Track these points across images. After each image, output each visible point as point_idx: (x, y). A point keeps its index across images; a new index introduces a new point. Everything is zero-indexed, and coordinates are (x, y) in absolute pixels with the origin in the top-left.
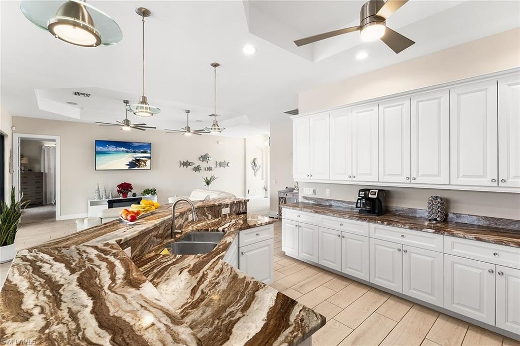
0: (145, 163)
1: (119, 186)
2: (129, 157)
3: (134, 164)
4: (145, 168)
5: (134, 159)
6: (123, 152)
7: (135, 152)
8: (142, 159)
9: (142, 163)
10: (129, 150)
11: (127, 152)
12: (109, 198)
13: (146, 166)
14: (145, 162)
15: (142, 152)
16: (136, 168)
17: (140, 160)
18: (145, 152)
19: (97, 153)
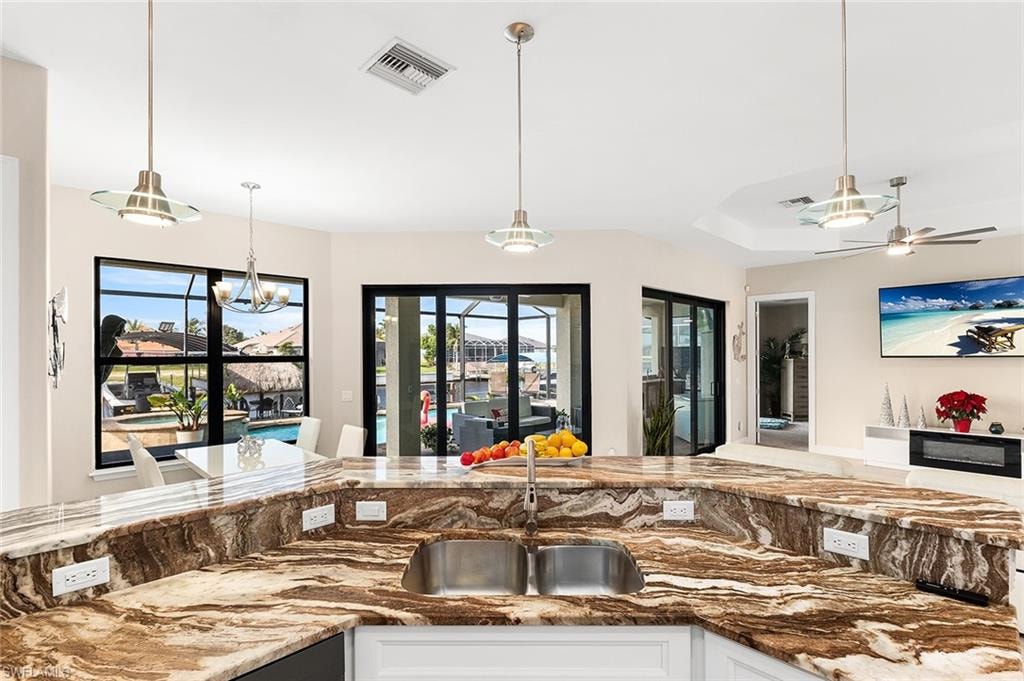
0: (1010, 339)
1: (944, 400)
2: (959, 323)
3: (975, 343)
4: (1010, 352)
5: (973, 328)
6: (942, 309)
7: (975, 308)
8: (997, 326)
9: (1000, 339)
10: (958, 305)
11: (952, 309)
12: (916, 425)
13: (1012, 346)
14: (1008, 335)
15: (999, 307)
16: (980, 354)
17: (991, 329)
18: (1009, 305)
19: (885, 317)
